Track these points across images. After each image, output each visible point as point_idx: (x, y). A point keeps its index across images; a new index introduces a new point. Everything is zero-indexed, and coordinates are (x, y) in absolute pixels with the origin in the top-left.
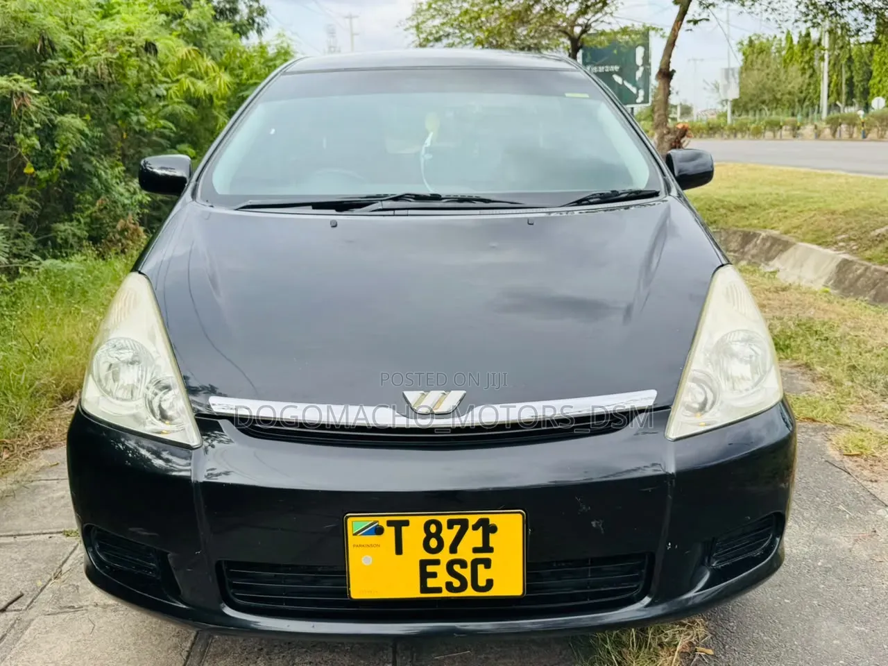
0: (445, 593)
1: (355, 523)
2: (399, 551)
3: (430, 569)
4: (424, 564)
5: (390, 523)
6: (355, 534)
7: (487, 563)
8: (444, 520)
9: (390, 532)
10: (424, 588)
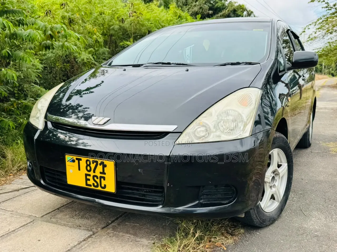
0: (93, 187)
1: (68, 157)
2: (79, 169)
3: (88, 177)
4: (86, 175)
5: (77, 159)
6: (68, 161)
7: (104, 178)
8: (91, 160)
9: (77, 161)
10: (87, 185)
